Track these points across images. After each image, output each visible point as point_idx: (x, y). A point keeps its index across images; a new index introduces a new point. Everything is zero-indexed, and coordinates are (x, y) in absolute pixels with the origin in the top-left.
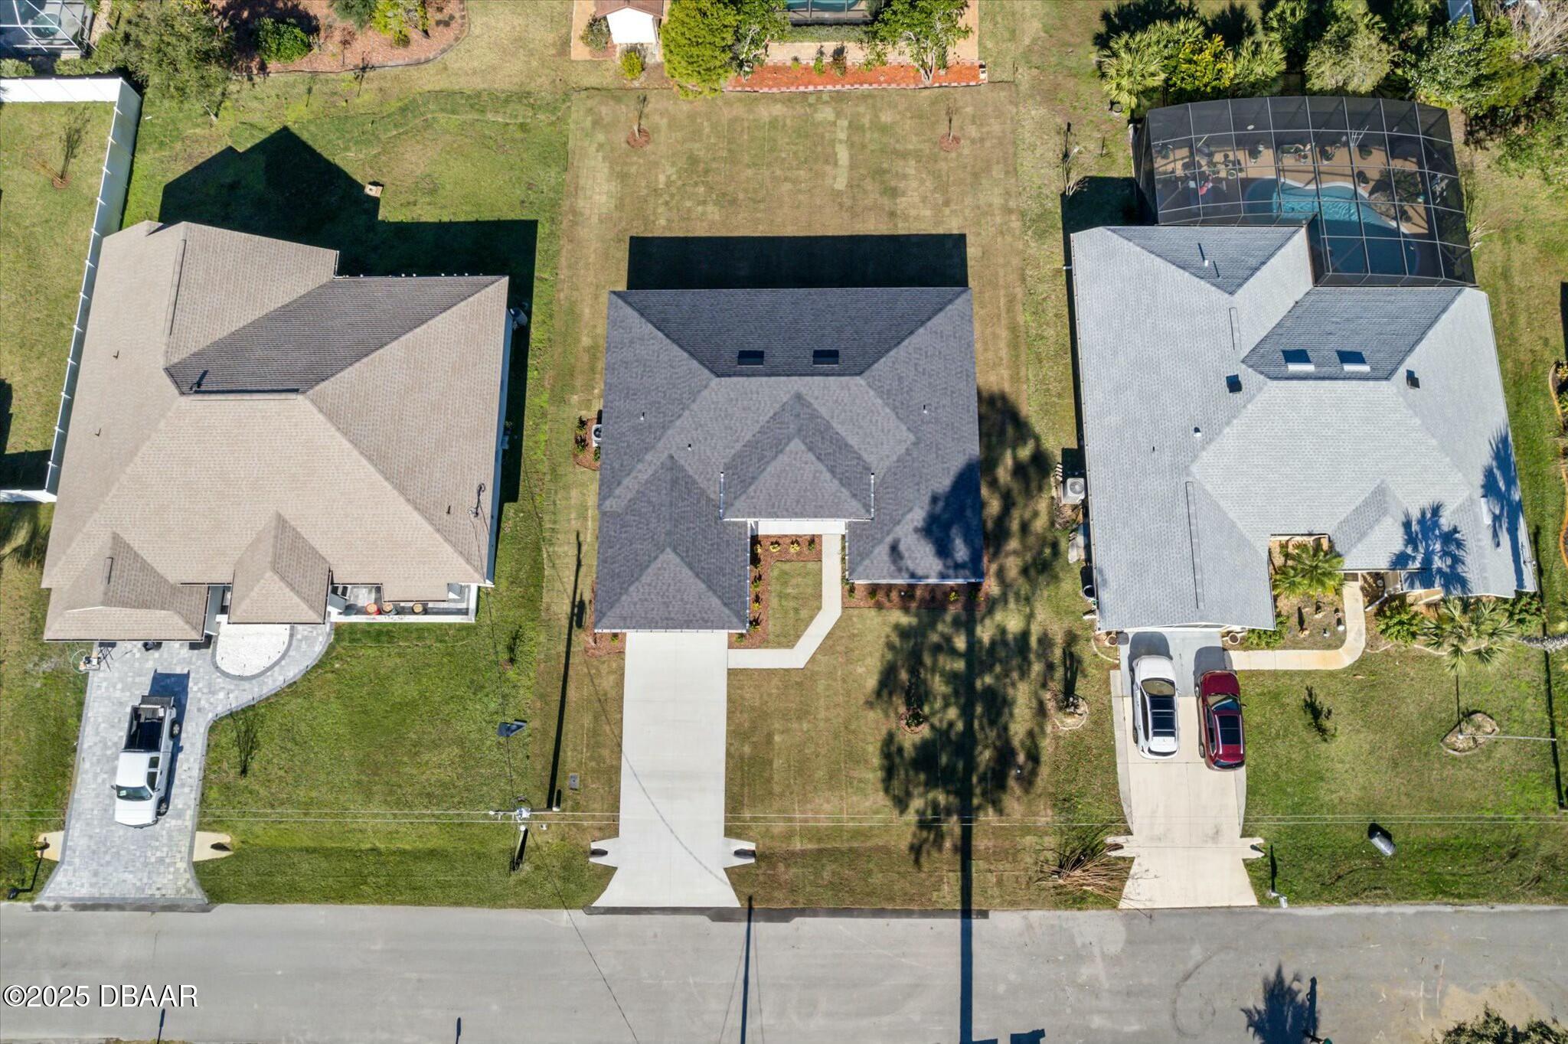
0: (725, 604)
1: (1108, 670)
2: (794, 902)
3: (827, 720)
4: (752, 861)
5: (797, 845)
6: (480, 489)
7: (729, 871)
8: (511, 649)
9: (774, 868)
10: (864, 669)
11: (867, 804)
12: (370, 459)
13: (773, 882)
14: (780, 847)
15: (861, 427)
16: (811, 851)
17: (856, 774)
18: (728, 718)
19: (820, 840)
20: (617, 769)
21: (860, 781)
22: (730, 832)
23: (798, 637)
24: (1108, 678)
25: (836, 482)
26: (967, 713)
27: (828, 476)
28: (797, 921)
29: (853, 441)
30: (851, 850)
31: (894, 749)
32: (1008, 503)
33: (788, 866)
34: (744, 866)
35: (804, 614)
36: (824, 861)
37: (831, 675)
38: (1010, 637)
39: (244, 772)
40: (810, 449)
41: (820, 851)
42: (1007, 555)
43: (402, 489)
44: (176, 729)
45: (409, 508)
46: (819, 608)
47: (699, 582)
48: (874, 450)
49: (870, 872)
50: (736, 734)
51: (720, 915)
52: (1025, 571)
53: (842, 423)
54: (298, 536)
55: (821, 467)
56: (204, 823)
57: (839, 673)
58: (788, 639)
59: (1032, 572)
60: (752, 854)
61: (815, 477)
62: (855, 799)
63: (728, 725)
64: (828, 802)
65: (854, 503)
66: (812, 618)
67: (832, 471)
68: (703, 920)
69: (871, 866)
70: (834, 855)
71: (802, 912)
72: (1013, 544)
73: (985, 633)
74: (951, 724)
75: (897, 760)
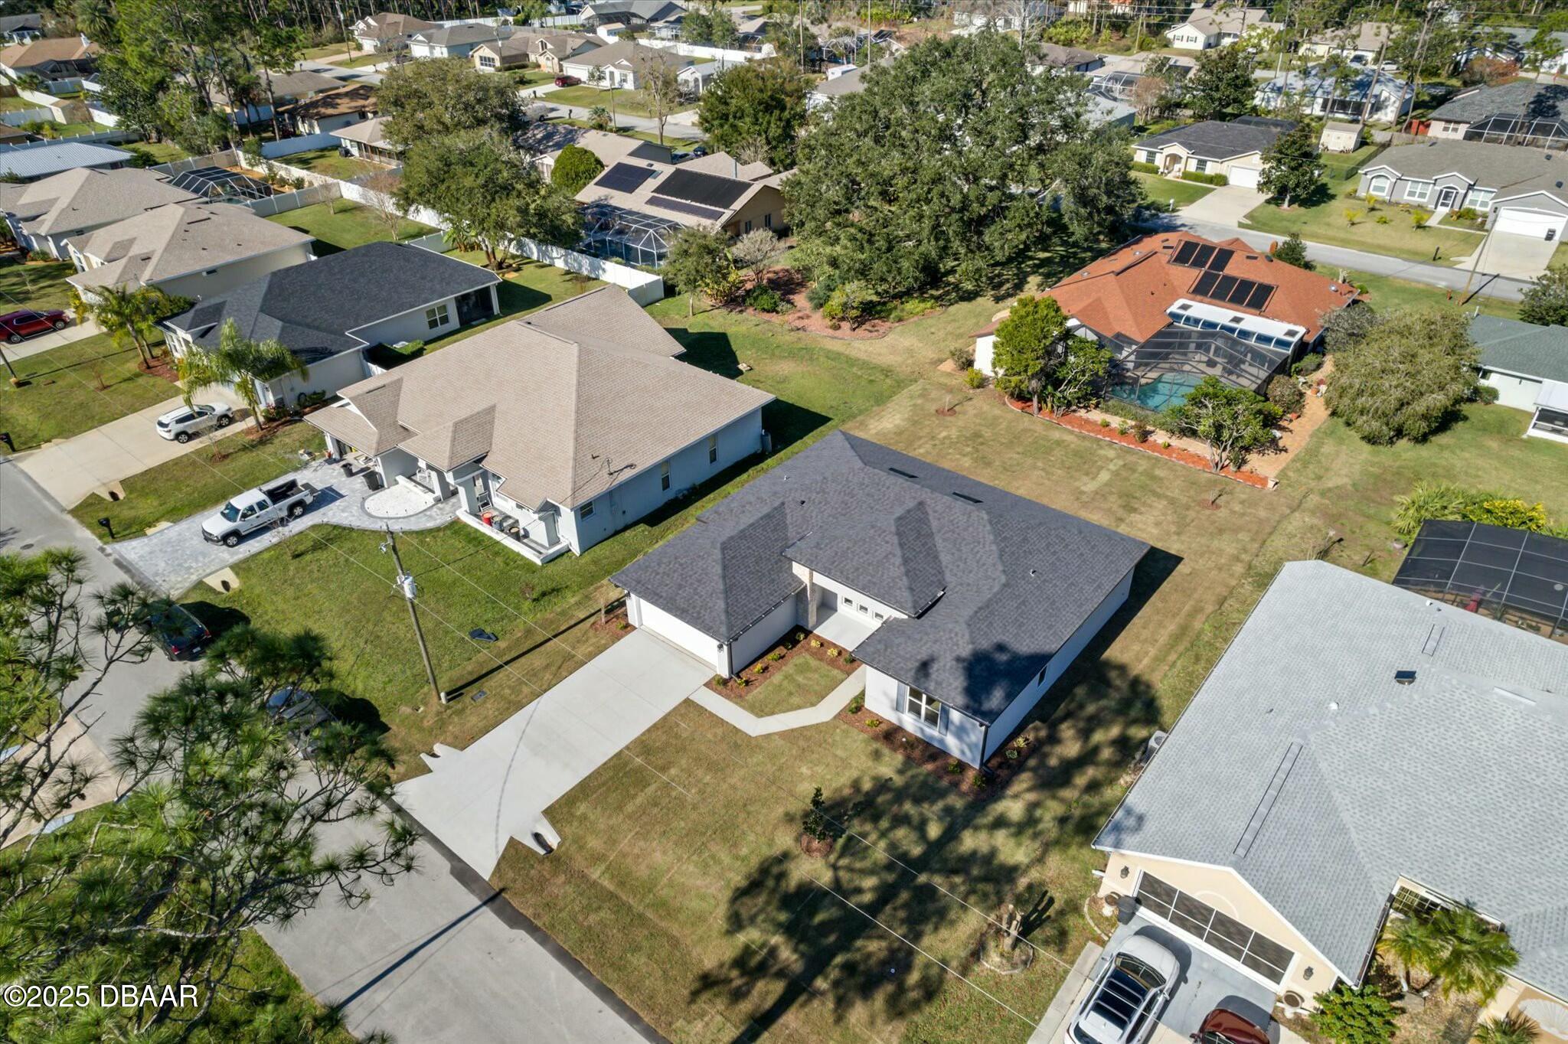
0: (727, 612)
1: (1088, 939)
2: (537, 916)
3: (733, 787)
4: (542, 852)
5: (595, 873)
6: (631, 466)
7: (513, 843)
8: (544, 594)
9: (555, 874)
10: (809, 772)
11: (699, 882)
12: (579, 397)
13: (539, 886)
14: (579, 863)
15: (959, 550)
16: (603, 888)
17: (714, 848)
18: (649, 730)
19: (622, 884)
20: (519, 706)
21: (713, 857)
22: (550, 813)
23: (773, 713)
24: (1083, 947)
25: (903, 569)
26: (885, 895)
27: (898, 561)
28: (521, 934)
29: (945, 558)
30: (641, 916)
31: (775, 870)
32: (1088, 757)
33: (568, 882)
34: (530, 849)
35: (795, 700)
36: (607, 905)
37: (773, 757)
38: (996, 862)
39: (296, 556)
40: (899, 534)
41: (612, 896)
42: (1054, 797)
43: (579, 424)
44: (298, 511)
45: (572, 436)
46: (813, 705)
47: (721, 581)
48: (960, 574)
49: (637, 949)
50: (643, 745)
51: (463, 873)
52: (1063, 821)
53: (944, 540)
54: (492, 423)
55: (898, 552)
56: (236, 568)
57: (783, 760)
58: (760, 710)
59: (1070, 827)
60: (549, 850)
61: (886, 557)
62: (691, 868)
63: (643, 734)
64: (665, 853)
65: (906, 594)
66: (799, 707)
67: (906, 561)
68: (446, 865)
69: (645, 943)
70: (621, 907)
71: (533, 930)
72: (1068, 793)
73: (970, 841)
74: (859, 891)
75: (771, 883)
